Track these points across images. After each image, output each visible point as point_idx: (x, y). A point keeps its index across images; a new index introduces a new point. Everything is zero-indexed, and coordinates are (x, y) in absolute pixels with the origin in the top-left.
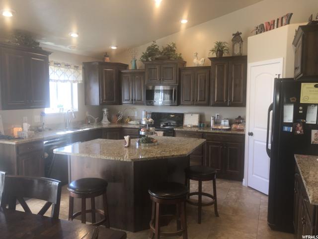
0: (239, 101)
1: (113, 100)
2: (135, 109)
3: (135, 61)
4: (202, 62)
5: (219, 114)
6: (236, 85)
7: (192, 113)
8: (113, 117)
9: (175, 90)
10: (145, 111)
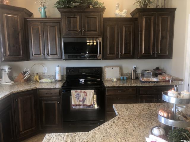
0: (166, 53)
1: (20, 55)
2: (44, 64)
3: (45, 8)
4: (125, 13)
5: (136, 66)
6: (162, 38)
7: (112, 67)
8: (15, 75)
9: (100, 43)
10: (58, 66)
